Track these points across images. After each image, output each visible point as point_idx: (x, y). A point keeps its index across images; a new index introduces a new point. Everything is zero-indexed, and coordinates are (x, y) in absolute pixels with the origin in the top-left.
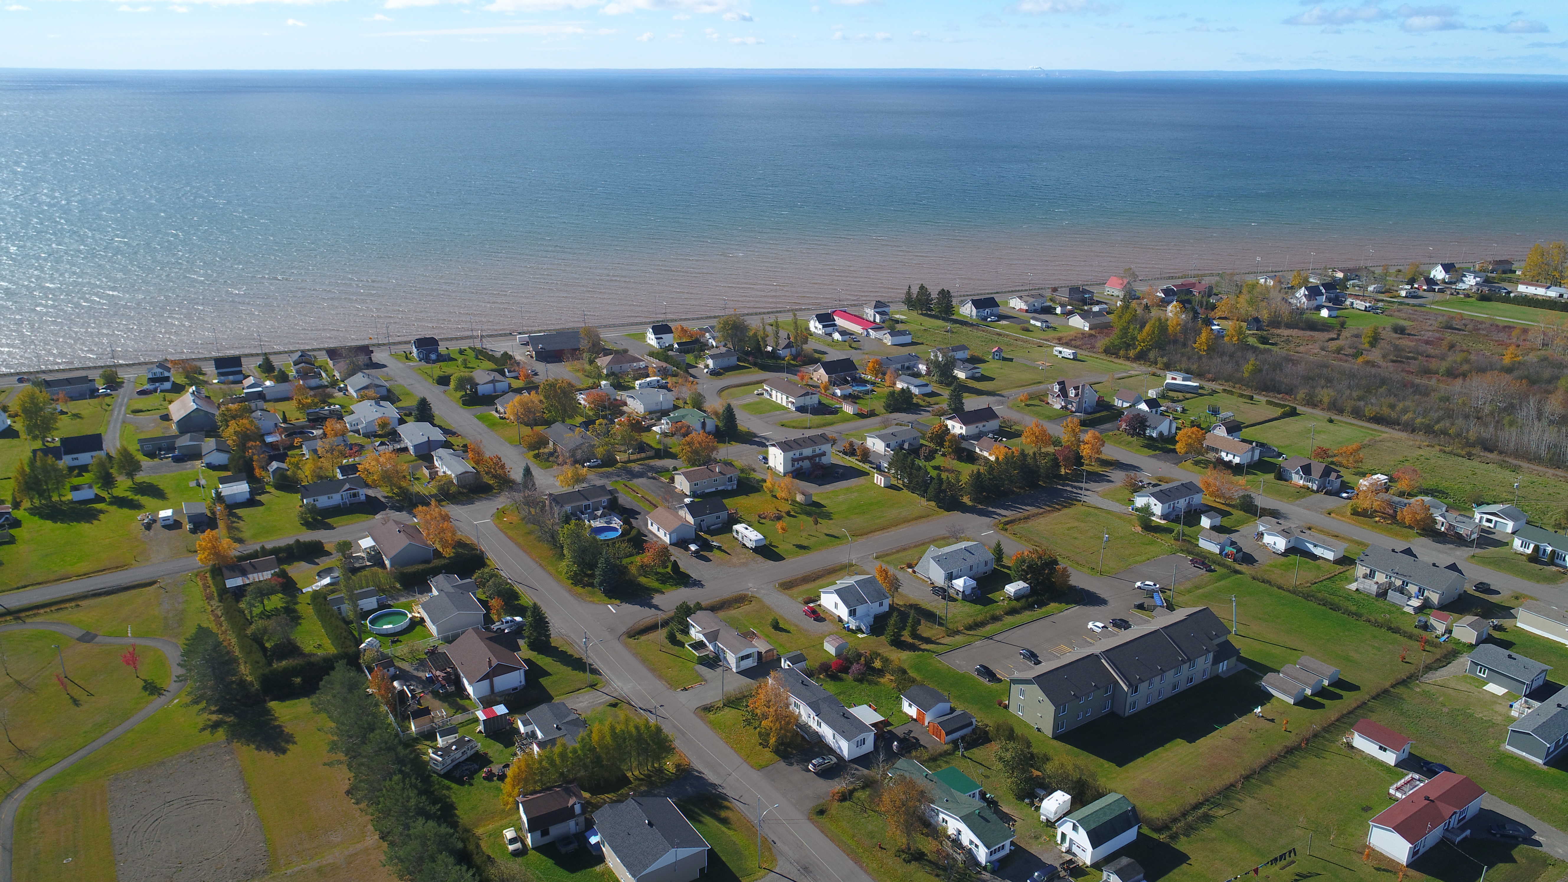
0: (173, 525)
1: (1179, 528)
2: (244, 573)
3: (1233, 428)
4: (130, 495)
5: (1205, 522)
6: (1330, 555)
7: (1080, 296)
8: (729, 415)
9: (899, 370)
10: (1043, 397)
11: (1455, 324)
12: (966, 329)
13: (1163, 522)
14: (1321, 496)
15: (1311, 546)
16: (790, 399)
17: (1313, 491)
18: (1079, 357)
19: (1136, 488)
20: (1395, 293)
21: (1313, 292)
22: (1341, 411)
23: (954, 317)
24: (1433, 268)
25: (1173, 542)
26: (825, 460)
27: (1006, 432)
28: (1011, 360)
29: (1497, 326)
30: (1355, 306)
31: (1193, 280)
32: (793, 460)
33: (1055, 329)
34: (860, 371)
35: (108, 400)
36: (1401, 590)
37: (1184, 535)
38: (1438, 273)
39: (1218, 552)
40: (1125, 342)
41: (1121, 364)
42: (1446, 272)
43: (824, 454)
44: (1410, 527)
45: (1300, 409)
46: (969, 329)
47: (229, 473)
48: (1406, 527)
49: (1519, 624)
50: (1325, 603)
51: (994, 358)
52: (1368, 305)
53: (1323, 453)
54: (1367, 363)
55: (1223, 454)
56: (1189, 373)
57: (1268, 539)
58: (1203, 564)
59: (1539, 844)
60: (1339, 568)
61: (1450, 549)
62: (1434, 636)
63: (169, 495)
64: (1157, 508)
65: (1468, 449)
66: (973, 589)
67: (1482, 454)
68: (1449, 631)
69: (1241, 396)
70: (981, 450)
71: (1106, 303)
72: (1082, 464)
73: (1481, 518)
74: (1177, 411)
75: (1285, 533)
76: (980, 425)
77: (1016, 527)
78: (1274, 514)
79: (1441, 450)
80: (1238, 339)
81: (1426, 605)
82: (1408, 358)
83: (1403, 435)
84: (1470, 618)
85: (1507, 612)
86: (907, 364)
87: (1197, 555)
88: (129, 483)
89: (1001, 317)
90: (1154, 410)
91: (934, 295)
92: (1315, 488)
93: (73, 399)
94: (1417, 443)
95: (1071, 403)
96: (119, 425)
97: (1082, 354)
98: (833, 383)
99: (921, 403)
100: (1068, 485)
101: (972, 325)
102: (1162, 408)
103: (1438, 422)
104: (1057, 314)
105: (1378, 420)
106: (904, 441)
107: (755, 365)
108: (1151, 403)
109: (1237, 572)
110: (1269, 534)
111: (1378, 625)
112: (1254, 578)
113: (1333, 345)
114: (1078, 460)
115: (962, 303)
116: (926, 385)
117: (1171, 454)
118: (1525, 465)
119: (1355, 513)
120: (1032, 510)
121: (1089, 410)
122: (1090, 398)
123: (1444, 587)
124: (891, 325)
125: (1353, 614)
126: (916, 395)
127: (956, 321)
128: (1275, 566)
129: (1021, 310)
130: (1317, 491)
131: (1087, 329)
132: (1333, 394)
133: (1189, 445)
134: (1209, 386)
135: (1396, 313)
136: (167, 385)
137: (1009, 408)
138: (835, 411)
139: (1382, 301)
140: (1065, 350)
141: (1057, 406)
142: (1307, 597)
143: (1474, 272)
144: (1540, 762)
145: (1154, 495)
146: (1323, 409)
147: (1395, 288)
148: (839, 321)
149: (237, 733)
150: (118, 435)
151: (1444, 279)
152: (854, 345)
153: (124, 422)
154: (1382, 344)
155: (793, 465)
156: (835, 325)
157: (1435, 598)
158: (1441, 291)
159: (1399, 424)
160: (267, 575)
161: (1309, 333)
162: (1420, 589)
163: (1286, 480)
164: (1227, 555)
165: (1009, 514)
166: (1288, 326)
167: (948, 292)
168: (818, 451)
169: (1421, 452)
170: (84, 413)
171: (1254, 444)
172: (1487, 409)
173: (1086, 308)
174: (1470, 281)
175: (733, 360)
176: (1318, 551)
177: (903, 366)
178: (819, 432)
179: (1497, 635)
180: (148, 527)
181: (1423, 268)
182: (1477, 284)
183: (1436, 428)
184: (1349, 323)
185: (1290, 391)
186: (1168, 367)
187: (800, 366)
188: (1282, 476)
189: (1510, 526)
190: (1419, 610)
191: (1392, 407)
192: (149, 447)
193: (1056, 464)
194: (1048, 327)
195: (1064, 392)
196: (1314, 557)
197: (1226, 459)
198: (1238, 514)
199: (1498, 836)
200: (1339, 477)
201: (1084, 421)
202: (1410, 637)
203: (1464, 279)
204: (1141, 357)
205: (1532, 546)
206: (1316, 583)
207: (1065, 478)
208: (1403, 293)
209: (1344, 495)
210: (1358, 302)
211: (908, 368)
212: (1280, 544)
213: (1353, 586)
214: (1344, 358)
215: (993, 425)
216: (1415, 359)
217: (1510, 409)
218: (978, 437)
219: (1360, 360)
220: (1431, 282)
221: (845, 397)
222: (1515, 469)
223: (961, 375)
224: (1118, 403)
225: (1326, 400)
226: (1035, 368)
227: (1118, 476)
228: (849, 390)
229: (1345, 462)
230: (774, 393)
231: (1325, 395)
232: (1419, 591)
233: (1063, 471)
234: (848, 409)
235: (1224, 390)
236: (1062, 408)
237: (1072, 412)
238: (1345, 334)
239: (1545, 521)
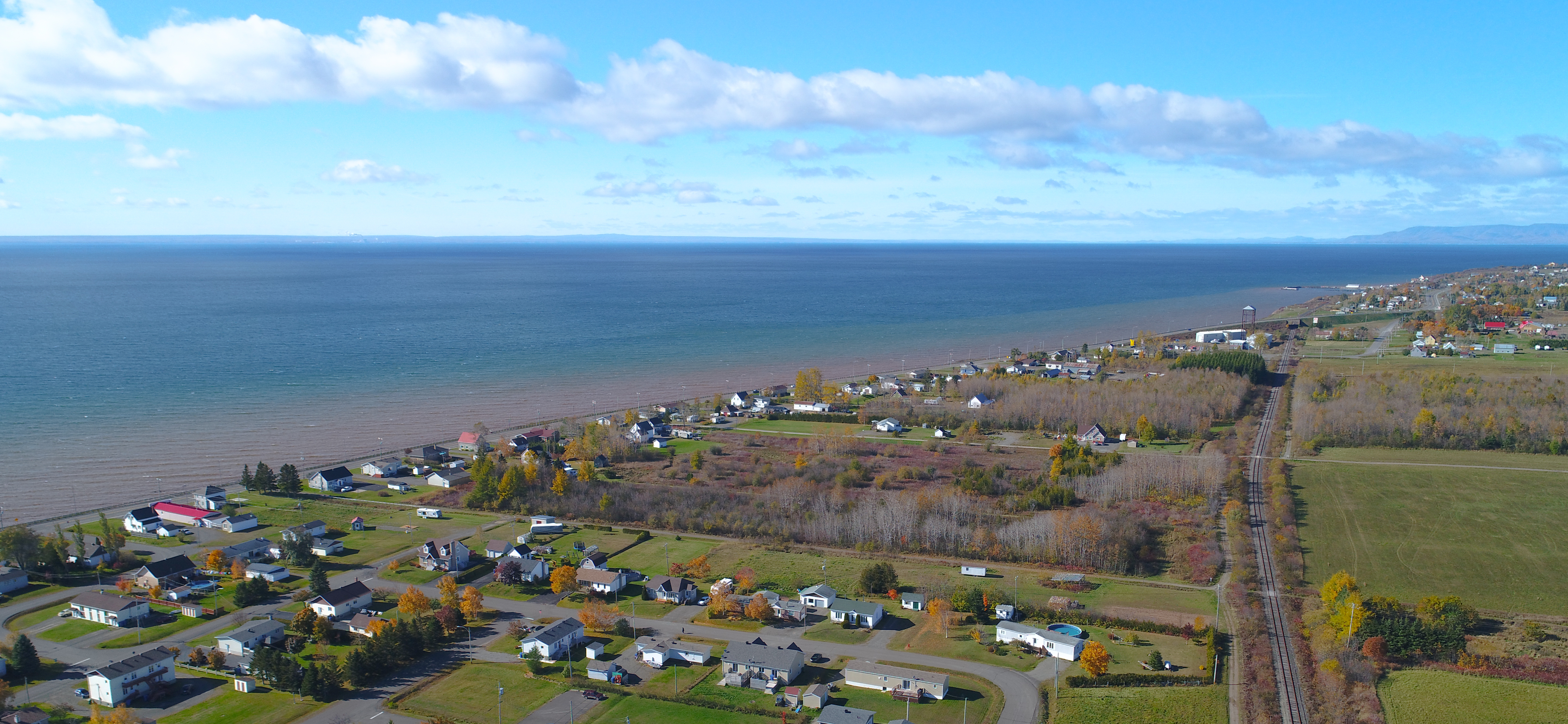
1: (567, 665)
3: (599, 560)
5: (590, 653)
6: (699, 659)
7: (434, 455)
8: (25, 648)
9: (246, 558)
10: (412, 562)
11: (757, 441)
12: (317, 503)
13: (552, 662)
14: (683, 607)
15: (683, 655)
16: (110, 615)
17: (676, 604)
18: (444, 515)
19: (522, 635)
20: (708, 421)
21: (644, 427)
22: (685, 529)
23: (303, 492)
24: (732, 397)
25: (564, 679)
26: (166, 677)
27: (381, 604)
28: (374, 528)
29: (786, 439)
30: (679, 435)
31: (540, 428)
32: (125, 686)
33: (414, 490)
34: (198, 567)
36: (760, 676)
37: (573, 670)
38: (736, 401)
39: (606, 679)
40: (487, 494)
41: (486, 516)
42: (742, 399)
43: (165, 670)
44: (756, 619)
45: (652, 532)
46: (322, 503)
48: (753, 620)
49: (848, 683)
50: (704, 704)
51: (354, 529)
52: (689, 433)
53: (678, 568)
54: (698, 483)
55: (595, 586)
56: (552, 515)
57: (647, 657)
58: (595, 694)
60: (709, 669)
61: (788, 631)
62: (790, 709)
64: (545, 650)
65: (785, 544)
67: (795, 546)
68: (801, 702)
69: (601, 528)
70: (356, 629)
71: (462, 459)
72: (465, 622)
73: (805, 600)
74: (546, 553)
75: (660, 648)
76: (351, 602)
77: (407, 702)
78: (648, 632)
79: (766, 549)
80: (589, 477)
81: (780, 685)
82: (728, 475)
83: (736, 541)
84: (813, 687)
85: (836, 674)
86: (255, 551)
87: (588, 686)
89: (356, 486)
90: (525, 556)
91: (277, 472)
92: (677, 601)
94: (748, 546)
95: (443, 562)
97: (446, 512)
98: (165, 586)
99: (279, 590)
100: (454, 646)
101: (325, 498)
102: (533, 552)
103: (759, 525)
104: (414, 475)
105: (715, 531)
106: (264, 637)
107: (55, 581)
108: (522, 549)
109: (626, 694)
110: (647, 652)
111: (748, 711)
112: (641, 696)
113: (668, 472)
114: (460, 618)
115: (311, 476)
116: (282, 570)
117: (548, 595)
118: (826, 549)
119: (713, 616)
120: (420, 680)
121: (463, 566)
122: (462, 554)
123: (790, 665)
124: (231, 511)
125: (727, 707)
126: (271, 583)
127: (306, 497)
128: (657, 680)
129: (376, 476)
130: (680, 604)
131: (447, 486)
132: (676, 514)
133: (563, 583)
134: (572, 524)
135: (712, 438)
137: (379, 578)
138: (173, 618)
139: (699, 428)
140: (429, 510)
141: (430, 568)
142: (689, 701)
143: (762, 397)
145: (539, 638)
146: (671, 529)
147: (707, 417)
148: (163, 515)
151: (741, 405)
152: (186, 539)
154: (706, 465)
155: (125, 692)
156: (159, 520)
157: (785, 676)
158: (741, 415)
159: (731, 532)
161: (647, 464)
162: (773, 671)
163: (652, 599)
164: (615, 680)
165: (398, 690)
166: (630, 459)
167: (293, 467)
168: (156, 669)
169: (752, 553)
171: (620, 571)
172: (792, 508)
173: (443, 465)
174: (761, 405)
175: (22, 581)
176: (689, 658)
177: (251, 554)
178: (155, 646)
179: (834, 695)
181: (724, 397)
182: (766, 406)
183: (759, 530)
184: (678, 451)
185: (641, 518)
186: (531, 512)
187: (119, 573)
188: (648, 596)
189: (825, 602)
190: (776, 690)
191: (724, 518)
193: (438, 627)
194: (408, 490)
195: (434, 553)
196: (688, 664)
197: (599, 590)
198: (618, 639)
200: (694, 587)
201: (460, 577)
202: (774, 715)
203: (756, 403)
204: (505, 506)
205: (843, 615)
206: (693, 687)
207: (450, 639)
208: (714, 420)
209: (701, 602)
210: (681, 431)
211: (258, 555)
212: (657, 658)
213: (723, 682)
214: (679, 481)
215: (365, 599)
216: (733, 474)
217: (807, 505)
218: (350, 615)
219: (692, 481)
220: (732, 408)
221: (183, 600)
222: (820, 554)
223: (321, 553)
224: (490, 555)
225: (672, 521)
226: (401, 533)
227: (502, 627)
228: (187, 590)
229: (696, 573)
230: (86, 611)
231: (670, 516)
232: (773, 674)
233: (446, 633)
234: (189, 612)
235: (586, 526)
236: (435, 569)
237: (446, 571)
238: (676, 460)
239: (848, 592)
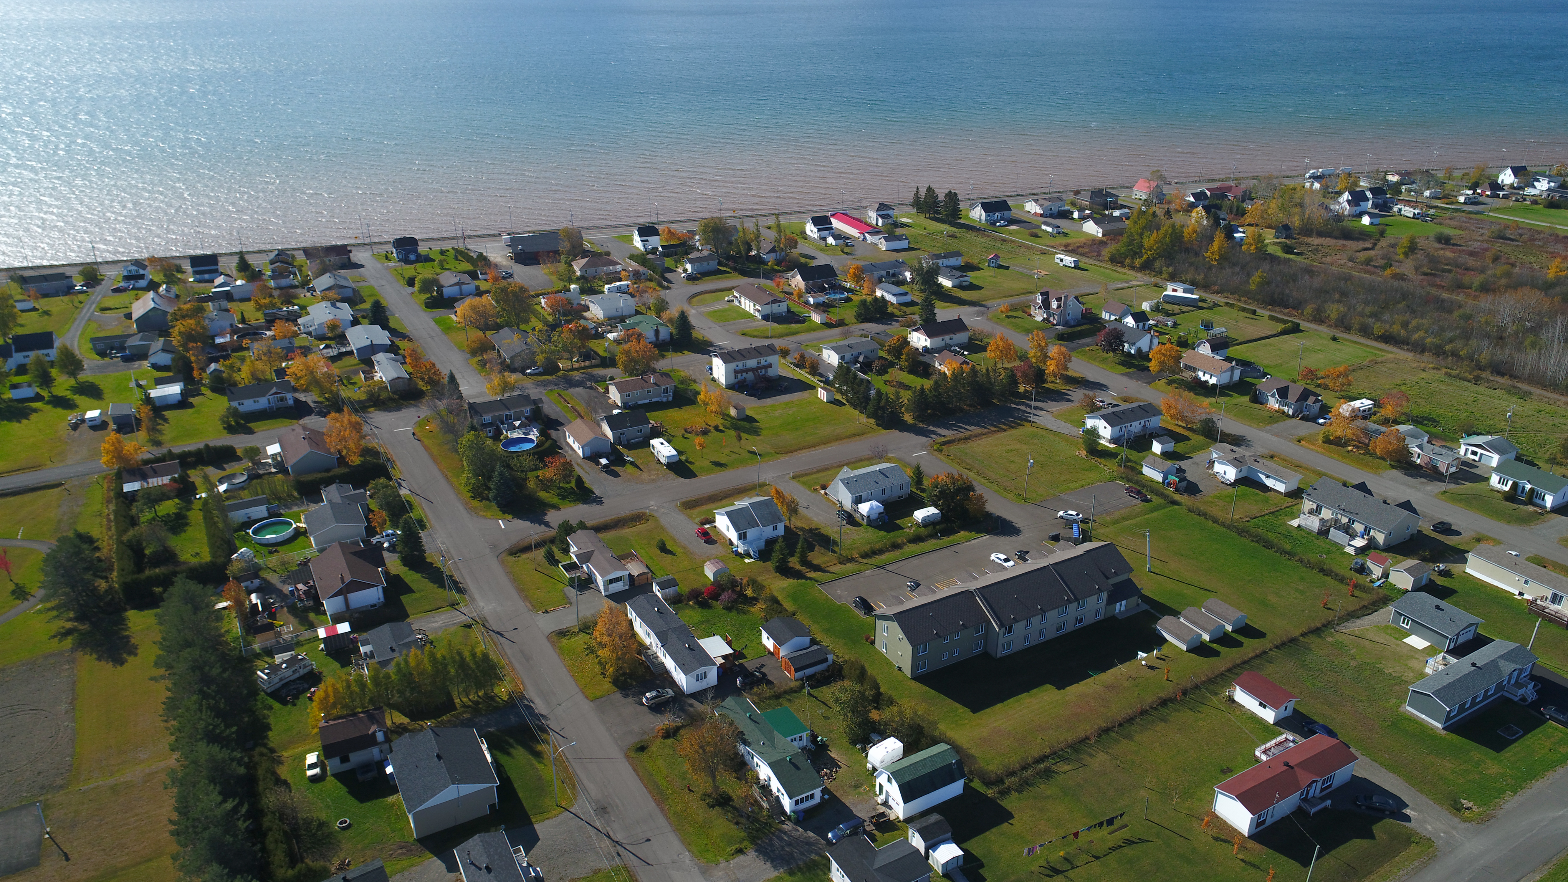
0: (99, 426)
1: (1125, 452)
2: (144, 477)
3: (1218, 345)
4: (68, 394)
5: (1157, 448)
6: (1281, 487)
7: (1102, 200)
8: (683, 322)
9: (882, 277)
10: (1025, 309)
11: (1508, 233)
12: (970, 236)
13: (1112, 446)
14: (1296, 421)
15: (1263, 477)
16: (757, 307)
17: (1288, 416)
18: (1081, 265)
19: (1093, 409)
20: (1453, 199)
21: (1358, 198)
22: (1348, 329)
23: (962, 221)
24: (1500, 172)
25: (1115, 468)
26: (771, 372)
27: (975, 346)
28: (1007, 268)
29: (1557, 236)
30: (1403, 212)
31: (1232, 184)
32: (736, 372)
33: (1065, 235)
34: (840, 277)
35: (81, 297)
36: (1347, 530)
37: (1129, 460)
38: (1507, 178)
39: (1161, 480)
40: (1131, 250)
41: (1125, 274)
42: (1515, 176)
43: (770, 366)
44: (1384, 459)
45: (1304, 325)
46: (974, 234)
47: (171, 374)
48: (1379, 458)
49: (1468, 570)
50: (1258, 539)
51: (989, 266)
52: (1416, 211)
53: (1310, 374)
54: (1395, 276)
55: (1200, 374)
56: (1194, 285)
57: (1218, 468)
58: (1139, 493)
59: (1408, 819)
60: (1289, 501)
61: (1422, 483)
62: (1368, 580)
63: (105, 396)
64: (1105, 431)
65: (1476, 373)
66: (880, 514)
67: (1491, 378)
68: (1386, 575)
69: (1244, 310)
70: (940, 365)
71: (1129, 208)
72: (1044, 381)
73: (1467, 450)
74: (1167, 325)
75: (1236, 462)
76: (947, 338)
77: (952, 448)
78: (1237, 441)
79: (1446, 373)
80: (1256, 248)
81: (1371, 545)
82: (1444, 271)
83: (1410, 356)
84: (1411, 562)
85: (1460, 556)
86: (892, 271)
87: (1137, 483)
88: (72, 382)
89: (1012, 222)
90: (1141, 324)
91: (941, 197)
92: (1291, 413)
93: (46, 295)
94: (1423, 365)
95: (1053, 315)
96: (84, 322)
97: (1085, 262)
98: (809, 290)
99: (896, 312)
100: (1023, 404)
101: (979, 230)
102: (1151, 322)
103: (1451, 341)
104: (1073, 219)
105: (1387, 338)
106: (860, 354)
107: (735, 269)
108: (1140, 317)
109: (1174, 503)
110: (1219, 463)
111: (1310, 566)
112: (1190, 511)
113: (1362, 256)
114: (1039, 376)
115: (972, 206)
116: (906, 294)
117: (1146, 372)
118: (1537, 391)
119: (1327, 441)
120: (975, 430)
121: (1072, 323)
122: (1075, 309)
123: (1393, 527)
124: (892, 229)
125: (1286, 553)
126: (892, 304)
127: (962, 226)
128: (1218, 498)
129: (1035, 214)
130: (1293, 416)
131: (1100, 235)
132: (1342, 309)
133: (1162, 363)
134: (1211, 298)
135: (1448, 221)
136: (142, 283)
137: (988, 319)
138: (802, 320)
139: (1436, 207)
140: (1067, 258)
141: (1039, 319)
142: (1242, 532)
143: (1549, 176)
144: (1439, 726)
145: (1105, 418)
146: (1330, 326)
147: (1455, 194)
148: (836, 223)
149: (85, 642)
150: (79, 333)
151: (1512, 184)
152: (847, 250)
153: (89, 320)
154: (1420, 255)
155: (736, 377)
156: (831, 228)
157: (1380, 538)
158: (1506, 197)
159: (1408, 344)
160: (166, 480)
161: (1342, 242)
162: (1366, 527)
163: (1262, 403)
164: (1169, 484)
165: (948, 434)
166: (1320, 234)
167: (955, 194)
168: (763, 363)
169: (1424, 375)
170: (54, 310)
171: (1234, 363)
172: (1511, 329)
173: (1107, 212)
174: (1543, 185)
175: (713, 265)
176: (1270, 483)
177: (888, 273)
178: (767, 342)
179: (1440, 581)
180: (75, 427)
181: (1491, 172)
182: (1549, 189)
183: (1448, 348)
184: (1389, 230)
185: (1298, 306)
186: (1173, 278)
187: (783, 272)
188: (1258, 399)
189: (1495, 459)
190: (1361, 551)
191: (1405, 325)
192: (100, 346)
193: (1013, 380)
194: (1059, 233)
195: (1046, 304)
196: (1266, 489)
197: (1203, 379)
198: (1197, 439)
199: (1363, 808)
200: (1317, 401)
201: (1062, 335)
202: (1342, 580)
203: (1536, 184)
204: (1147, 267)
205: (1510, 483)
206: (1256, 517)
207: (1026, 395)
208: (1462, 199)
209: (1321, 421)
210: (1407, 208)
211: (894, 275)
212: (1230, 473)
213: (1295, 523)
214: (1373, 269)
215: (962, 337)
216: (1450, 271)
217: (1536, 330)
218: (939, 350)
219: (1388, 272)
220: (1496, 187)
221: (818, 306)
222: (1524, 396)
223: (946, 283)
224: (1105, 316)
225: (1334, 316)
226: (1031, 276)
227: (1078, 394)
228: (823, 298)
229: (1331, 385)
230: (743, 300)
231: (1334, 310)
232: (1365, 530)
233: (1021, 389)
234: (816, 318)
235: (1227, 304)
236: (1044, 320)
237: (1053, 325)
238: (1383, 243)
239: (1539, 455)
